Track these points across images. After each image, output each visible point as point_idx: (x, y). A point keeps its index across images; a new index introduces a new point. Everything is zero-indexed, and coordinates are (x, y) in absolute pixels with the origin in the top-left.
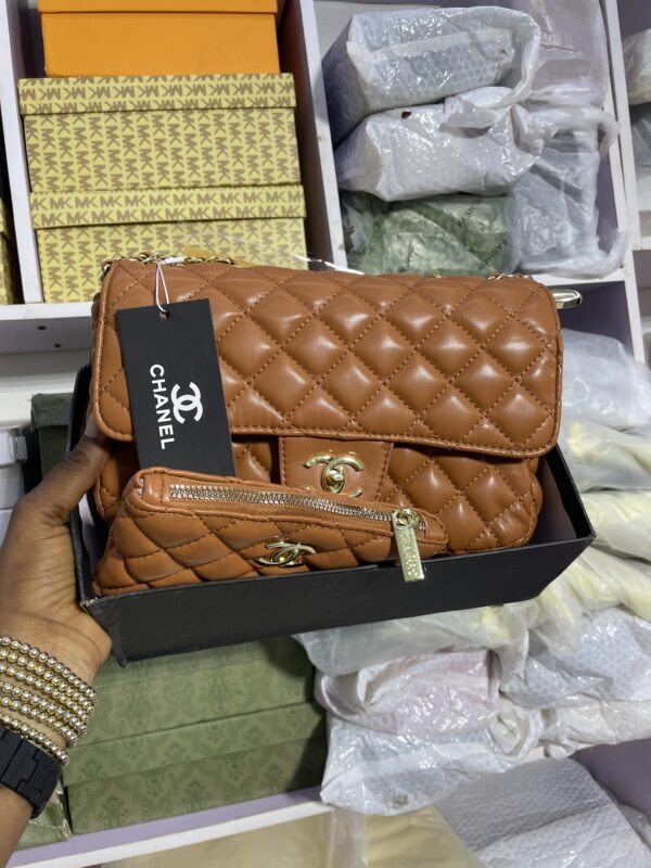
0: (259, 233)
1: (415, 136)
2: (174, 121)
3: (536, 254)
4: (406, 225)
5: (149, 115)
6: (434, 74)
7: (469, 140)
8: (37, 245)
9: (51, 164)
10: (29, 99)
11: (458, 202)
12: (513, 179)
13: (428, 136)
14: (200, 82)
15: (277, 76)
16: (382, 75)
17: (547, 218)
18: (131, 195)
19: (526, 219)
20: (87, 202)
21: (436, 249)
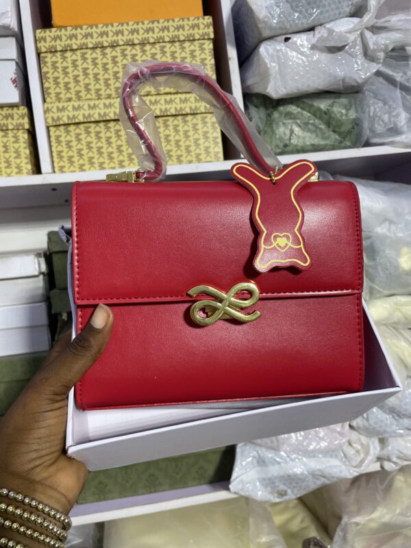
0: (190, 124)
1: (294, 54)
2: (134, 52)
3: (379, 132)
4: (289, 115)
5: (118, 49)
6: (307, 10)
7: (332, 55)
8: (49, 137)
9: (57, 84)
10: (43, 42)
11: (324, 98)
12: (363, 81)
13: (302, 53)
14: (151, 25)
15: (201, 19)
16: (270, 13)
17: (387, 107)
18: (107, 102)
19: (372, 109)
20: (79, 108)
21: (309, 131)
